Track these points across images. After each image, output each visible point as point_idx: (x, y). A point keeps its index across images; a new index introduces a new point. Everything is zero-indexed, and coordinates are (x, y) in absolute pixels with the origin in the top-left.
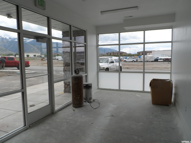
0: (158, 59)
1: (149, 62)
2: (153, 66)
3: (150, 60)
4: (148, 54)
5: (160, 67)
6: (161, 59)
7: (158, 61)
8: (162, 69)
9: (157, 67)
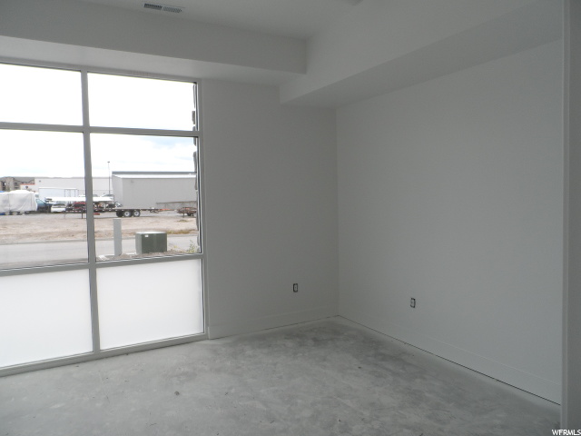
0: (51, 205)
1: (19, 213)
2: (26, 230)
3: (22, 209)
4: (23, 186)
5: (49, 230)
6: (59, 205)
7: (50, 212)
8: (51, 240)
9: (35, 232)
